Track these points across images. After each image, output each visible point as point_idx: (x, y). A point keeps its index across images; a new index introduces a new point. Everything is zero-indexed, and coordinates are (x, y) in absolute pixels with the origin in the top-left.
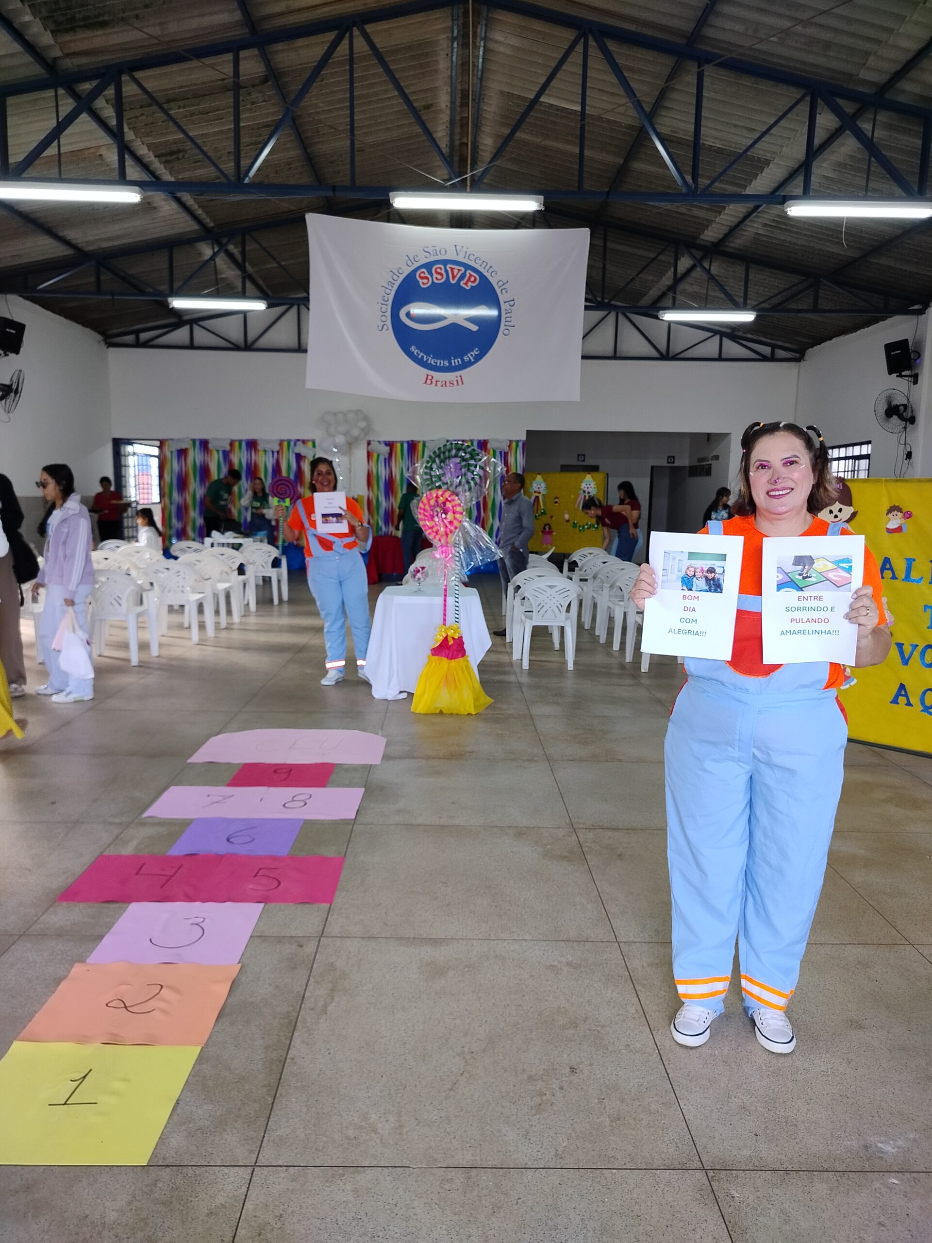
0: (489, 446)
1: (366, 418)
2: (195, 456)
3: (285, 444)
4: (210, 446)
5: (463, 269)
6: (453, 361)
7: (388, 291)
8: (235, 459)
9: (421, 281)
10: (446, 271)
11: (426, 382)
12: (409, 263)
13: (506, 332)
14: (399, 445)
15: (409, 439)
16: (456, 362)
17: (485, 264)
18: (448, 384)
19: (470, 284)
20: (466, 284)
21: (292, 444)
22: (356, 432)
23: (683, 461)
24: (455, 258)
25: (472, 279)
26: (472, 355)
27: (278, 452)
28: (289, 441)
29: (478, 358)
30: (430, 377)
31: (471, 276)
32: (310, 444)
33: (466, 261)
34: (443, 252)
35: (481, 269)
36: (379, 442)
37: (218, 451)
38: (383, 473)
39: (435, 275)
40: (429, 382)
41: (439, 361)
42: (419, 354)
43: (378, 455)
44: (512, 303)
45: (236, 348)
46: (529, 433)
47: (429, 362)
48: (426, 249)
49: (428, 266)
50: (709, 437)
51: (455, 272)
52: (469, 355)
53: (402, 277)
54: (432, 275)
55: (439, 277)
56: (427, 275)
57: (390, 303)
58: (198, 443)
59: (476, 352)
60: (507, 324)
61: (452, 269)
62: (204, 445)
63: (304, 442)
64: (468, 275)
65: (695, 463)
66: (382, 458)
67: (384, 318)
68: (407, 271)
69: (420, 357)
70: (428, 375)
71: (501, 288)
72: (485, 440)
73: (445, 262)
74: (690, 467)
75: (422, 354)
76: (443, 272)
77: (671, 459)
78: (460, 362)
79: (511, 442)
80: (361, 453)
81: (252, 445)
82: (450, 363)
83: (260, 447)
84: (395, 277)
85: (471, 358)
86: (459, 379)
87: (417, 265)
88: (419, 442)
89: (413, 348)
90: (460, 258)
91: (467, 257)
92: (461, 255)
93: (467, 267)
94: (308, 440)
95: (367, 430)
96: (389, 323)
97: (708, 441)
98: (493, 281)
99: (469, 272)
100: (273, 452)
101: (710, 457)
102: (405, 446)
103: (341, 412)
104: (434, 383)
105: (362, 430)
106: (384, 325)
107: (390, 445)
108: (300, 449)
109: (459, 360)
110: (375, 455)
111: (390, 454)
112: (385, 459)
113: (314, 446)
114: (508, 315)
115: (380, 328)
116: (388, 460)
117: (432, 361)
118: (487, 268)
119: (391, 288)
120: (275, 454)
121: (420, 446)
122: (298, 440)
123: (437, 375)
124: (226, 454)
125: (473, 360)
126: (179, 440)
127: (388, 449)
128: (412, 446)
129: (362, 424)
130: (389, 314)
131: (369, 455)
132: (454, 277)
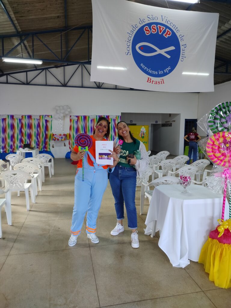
0: (110, 117)
1: (70, 108)
2: (9, 121)
3: (42, 117)
4: (14, 117)
5: (165, 28)
6: (159, 72)
7: (130, 36)
8: (24, 122)
9: (146, 32)
10: (157, 28)
11: (148, 81)
12: (141, 23)
13: (182, 60)
14: (80, 117)
15: (84, 115)
16: (161, 72)
17: (174, 26)
18: (157, 83)
19: (167, 35)
20: (166, 35)
21: (44, 116)
22: (67, 113)
23: (160, 122)
24: (161, 21)
25: (169, 33)
26: (167, 70)
27: (39, 119)
28: (43, 116)
29: (170, 71)
30: (149, 79)
31: (168, 31)
32: (50, 117)
33: (166, 24)
34: (156, 18)
35: (172, 28)
36: (74, 116)
37: (17, 119)
38: (75, 126)
39: (152, 30)
40: (149, 81)
41: (153, 72)
42: (145, 68)
43: (74, 120)
44: (185, 46)
45: (24, 84)
46: (122, 113)
47: (149, 72)
48: (148, 16)
49: (149, 25)
50: (170, 115)
51: (161, 29)
52: (166, 69)
53: (137, 29)
54: (151, 30)
55: (154, 31)
56: (149, 29)
57: (131, 41)
58: (10, 116)
59: (169, 68)
60: (183, 56)
61: (160, 27)
62: (12, 117)
63: (48, 116)
64: (167, 31)
65: (165, 123)
66: (75, 121)
67: (128, 49)
68: (140, 26)
69: (145, 69)
70: (149, 78)
71: (181, 38)
72: (108, 116)
73: (157, 24)
74: (162, 124)
75: (146, 68)
76: (156, 28)
77: (157, 122)
78: (163, 73)
79: (116, 116)
80: (68, 119)
81: (30, 117)
82: (158, 73)
83: (33, 118)
84: (134, 29)
85: (167, 71)
86: (162, 80)
87: (144, 24)
88: (87, 116)
89: (142, 65)
90: (164, 22)
91: (167, 22)
92: (165, 20)
93: (167, 27)
94: (50, 115)
95: (70, 112)
96: (131, 51)
97: (170, 116)
98: (178, 35)
99: (167, 29)
100: (37, 119)
101: (171, 121)
102: (83, 117)
103: (61, 106)
104: (151, 82)
105: (69, 112)
106: (128, 52)
107: (78, 117)
108: (47, 118)
109: (162, 71)
110: (73, 120)
111: (78, 120)
112: (76, 122)
113: (52, 117)
114: (183, 52)
115: (127, 54)
116: (77, 122)
117: (150, 71)
118: (175, 28)
119: (132, 34)
120: (38, 120)
121: (88, 117)
122: (46, 115)
123: (153, 79)
124: (20, 120)
125: (168, 72)
126: (3, 115)
127: (77, 118)
128: (85, 117)
129: (69, 110)
130: (131, 47)
131: (71, 120)
132: (161, 32)
